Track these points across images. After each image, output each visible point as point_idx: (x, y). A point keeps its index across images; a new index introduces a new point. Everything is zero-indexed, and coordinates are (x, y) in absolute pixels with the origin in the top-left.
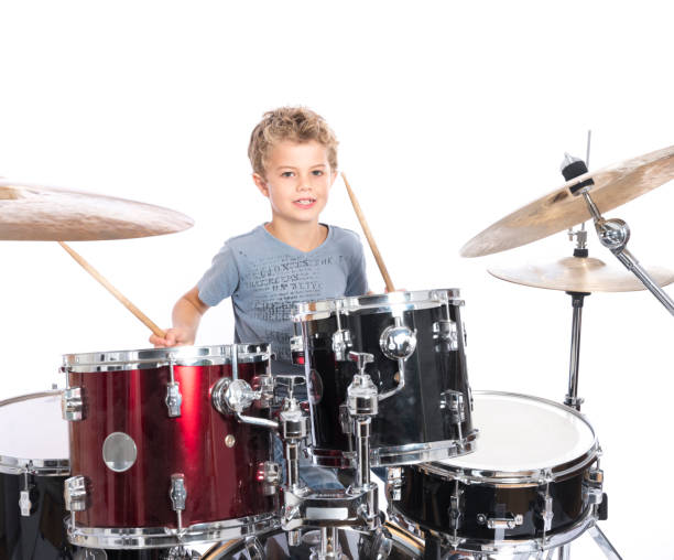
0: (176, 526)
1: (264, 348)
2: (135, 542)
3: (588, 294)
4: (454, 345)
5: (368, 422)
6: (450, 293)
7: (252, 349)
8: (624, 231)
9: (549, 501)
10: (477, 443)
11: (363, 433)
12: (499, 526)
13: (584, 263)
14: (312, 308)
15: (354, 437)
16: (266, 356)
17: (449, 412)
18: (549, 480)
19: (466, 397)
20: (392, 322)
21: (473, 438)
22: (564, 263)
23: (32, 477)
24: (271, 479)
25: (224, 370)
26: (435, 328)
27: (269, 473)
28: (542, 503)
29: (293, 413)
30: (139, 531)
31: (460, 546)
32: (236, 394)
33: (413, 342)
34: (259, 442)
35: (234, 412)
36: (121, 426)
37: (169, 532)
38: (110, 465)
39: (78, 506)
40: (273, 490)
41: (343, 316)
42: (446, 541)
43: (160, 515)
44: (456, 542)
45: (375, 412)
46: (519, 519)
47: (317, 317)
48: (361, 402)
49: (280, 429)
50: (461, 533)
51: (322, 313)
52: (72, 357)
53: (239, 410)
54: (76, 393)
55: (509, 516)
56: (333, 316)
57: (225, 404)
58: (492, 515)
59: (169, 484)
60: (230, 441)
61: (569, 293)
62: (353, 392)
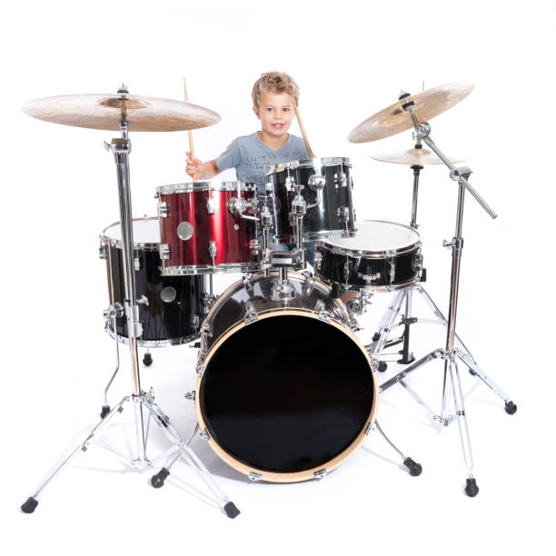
0: (212, 264)
1: (252, 185)
2: (193, 272)
3: (422, 168)
4: (344, 184)
5: (302, 217)
6: (344, 159)
7: (247, 185)
8: (427, 128)
9: (393, 266)
10: (356, 233)
11: (299, 224)
12: (368, 278)
13: (420, 151)
14: (276, 167)
15: (295, 227)
16: (254, 189)
17: (342, 217)
18: (393, 255)
19: (350, 210)
20: (314, 173)
21: (353, 230)
22: (410, 152)
23: (140, 251)
24: (256, 247)
25: (234, 193)
26: (336, 176)
27: (255, 244)
28: (390, 267)
29: (266, 213)
30: (194, 267)
31: (350, 289)
32: (239, 204)
33: (324, 181)
34: (250, 229)
35: (238, 213)
36: (186, 219)
37: (209, 267)
38: (181, 237)
39: (166, 257)
40: (257, 252)
41: (290, 170)
42: (343, 287)
43: (205, 259)
44: (347, 287)
45: (305, 212)
46: (378, 276)
47: (278, 171)
48: (298, 208)
49: (260, 222)
50: (350, 283)
51: (281, 169)
52: (161, 188)
53: (241, 211)
54: (164, 204)
55: (374, 273)
56: (286, 170)
57: (234, 209)
58: (365, 273)
59: (209, 245)
60: (236, 227)
61: (412, 167)
62: (294, 203)
